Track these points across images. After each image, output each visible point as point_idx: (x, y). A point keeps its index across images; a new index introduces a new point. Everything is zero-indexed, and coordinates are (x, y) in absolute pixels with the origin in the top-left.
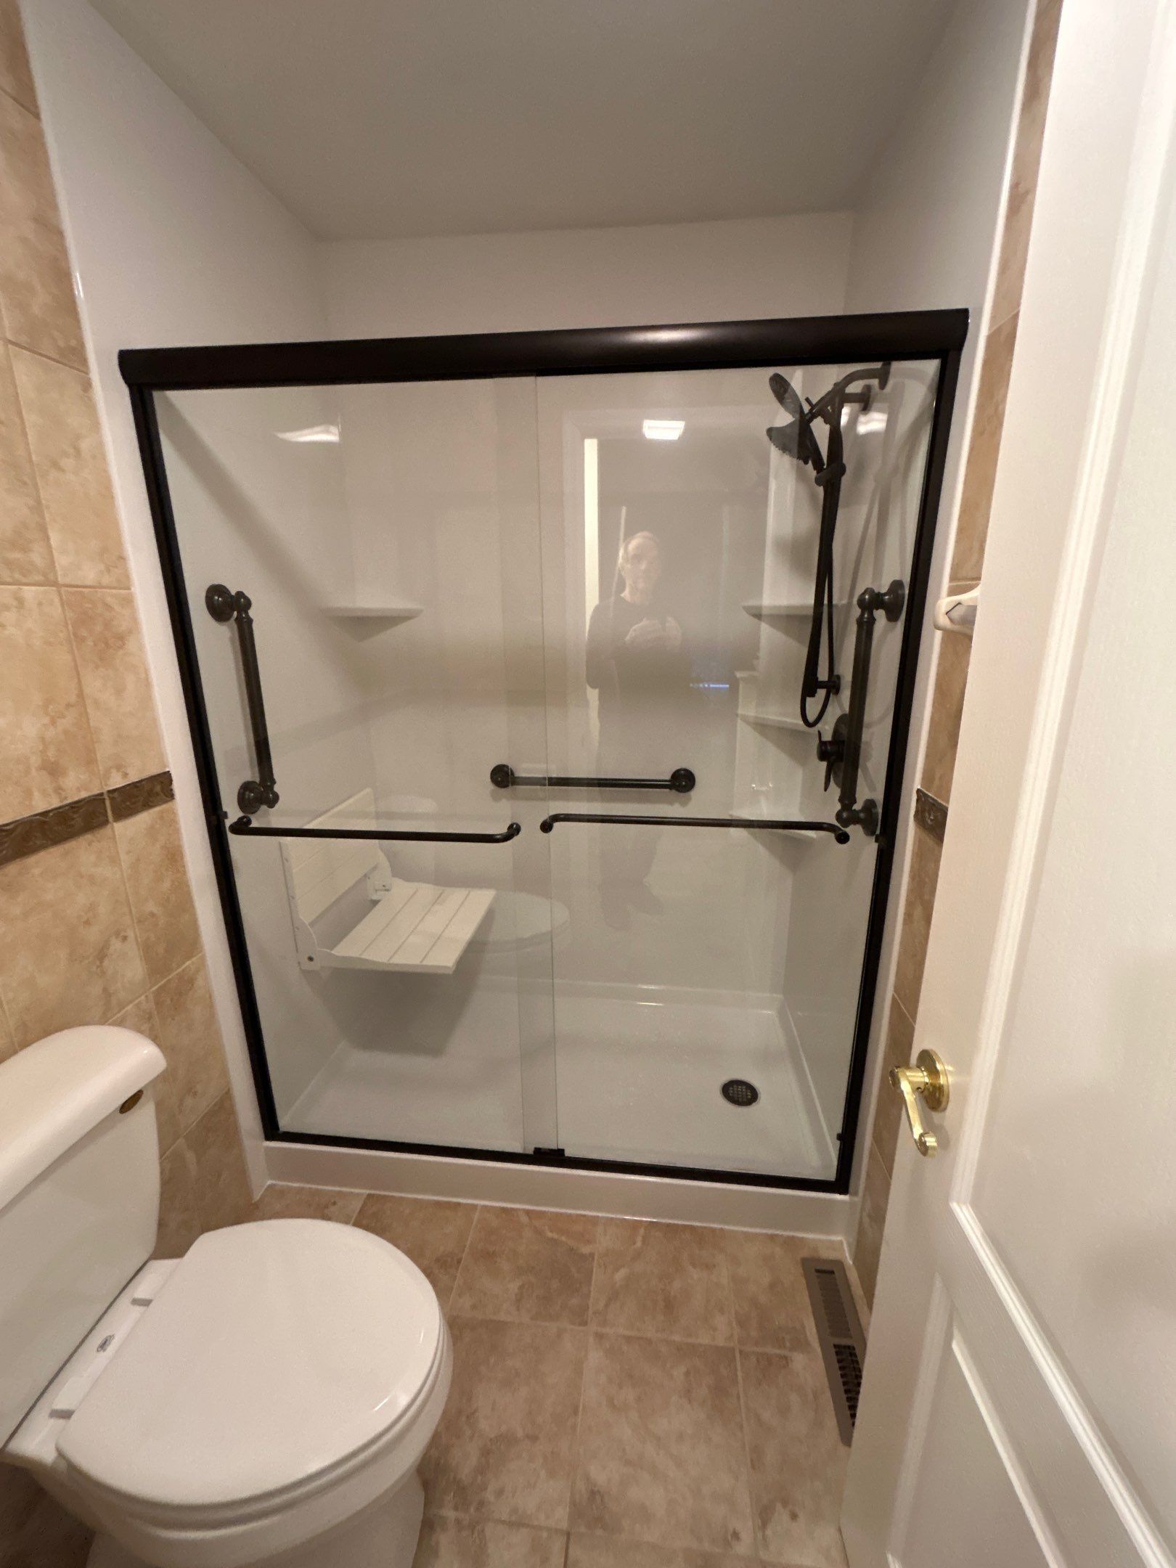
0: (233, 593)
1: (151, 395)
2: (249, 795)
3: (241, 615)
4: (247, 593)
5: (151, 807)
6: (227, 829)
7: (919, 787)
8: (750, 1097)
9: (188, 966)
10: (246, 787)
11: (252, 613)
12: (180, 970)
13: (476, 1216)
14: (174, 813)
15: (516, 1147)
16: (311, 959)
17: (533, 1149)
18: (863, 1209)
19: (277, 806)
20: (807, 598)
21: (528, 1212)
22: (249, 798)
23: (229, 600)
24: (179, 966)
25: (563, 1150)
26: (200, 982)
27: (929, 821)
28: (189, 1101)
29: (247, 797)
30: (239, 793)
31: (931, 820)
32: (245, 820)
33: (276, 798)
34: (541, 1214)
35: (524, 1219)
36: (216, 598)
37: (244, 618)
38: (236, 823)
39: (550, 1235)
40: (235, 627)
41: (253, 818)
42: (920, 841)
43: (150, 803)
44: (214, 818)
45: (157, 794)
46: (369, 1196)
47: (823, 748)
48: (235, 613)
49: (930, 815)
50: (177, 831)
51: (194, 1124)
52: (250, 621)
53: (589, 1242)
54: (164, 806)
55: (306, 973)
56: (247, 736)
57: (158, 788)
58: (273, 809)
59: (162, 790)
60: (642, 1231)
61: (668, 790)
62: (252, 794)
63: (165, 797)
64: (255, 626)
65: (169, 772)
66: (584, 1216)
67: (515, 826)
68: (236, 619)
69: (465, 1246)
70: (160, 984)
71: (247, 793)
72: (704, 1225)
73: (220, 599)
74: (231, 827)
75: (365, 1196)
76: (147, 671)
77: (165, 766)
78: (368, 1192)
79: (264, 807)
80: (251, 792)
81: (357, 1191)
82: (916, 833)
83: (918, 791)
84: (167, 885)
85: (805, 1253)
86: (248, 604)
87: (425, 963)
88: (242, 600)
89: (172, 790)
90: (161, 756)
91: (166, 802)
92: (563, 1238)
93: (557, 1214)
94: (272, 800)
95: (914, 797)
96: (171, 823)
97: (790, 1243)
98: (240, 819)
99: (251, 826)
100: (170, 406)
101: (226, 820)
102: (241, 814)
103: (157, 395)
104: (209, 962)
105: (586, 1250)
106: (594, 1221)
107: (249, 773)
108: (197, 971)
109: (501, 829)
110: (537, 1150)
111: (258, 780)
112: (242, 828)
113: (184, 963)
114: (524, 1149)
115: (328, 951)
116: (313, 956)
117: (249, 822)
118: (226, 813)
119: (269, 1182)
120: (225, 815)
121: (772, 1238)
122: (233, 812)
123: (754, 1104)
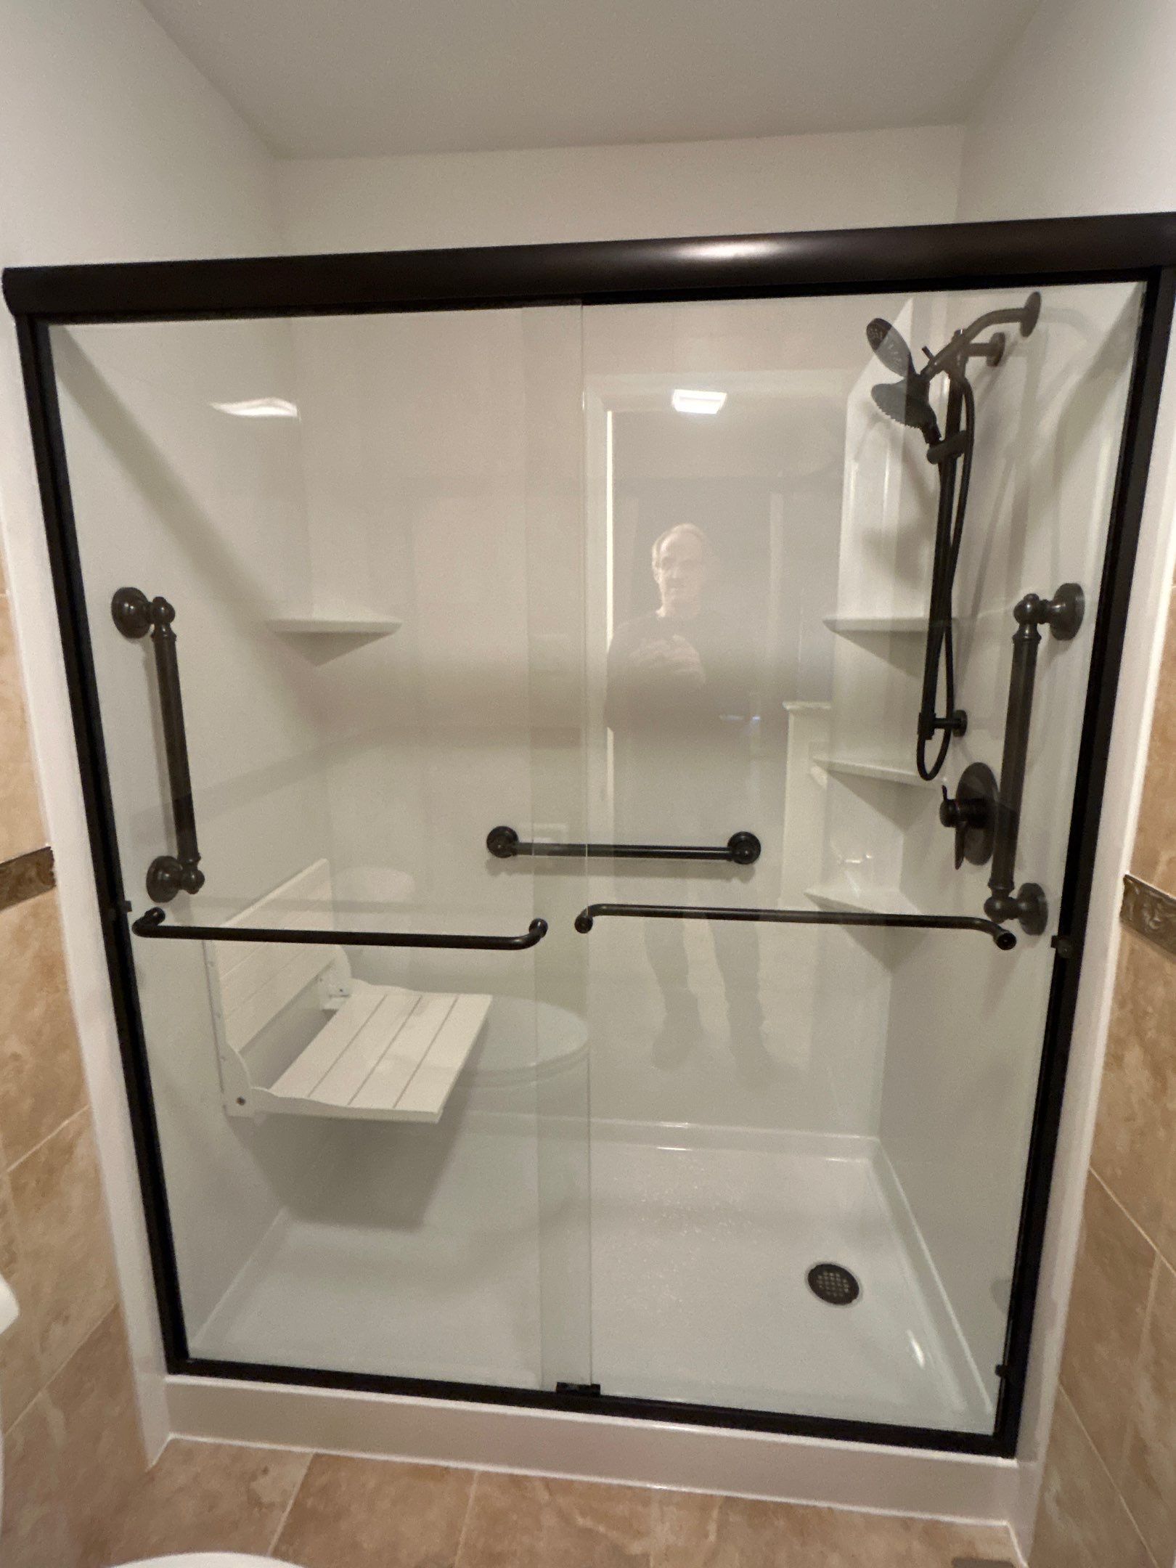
0: (150, 599)
1: (47, 332)
2: (163, 875)
3: (161, 629)
4: (169, 601)
5: (20, 899)
6: (130, 928)
7: (1128, 873)
8: (847, 1290)
9: (67, 1127)
10: (159, 865)
11: (174, 626)
12: (54, 1134)
13: (473, 1490)
14: (55, 908)
15: (528, 1381)
16: (241, 1101)
17: (555, 1385)
18: (1044, 1488)
19: (202, 891)
20: (918, 609)
21: (547, 1482)
22: (162, 880)
23: (144, 608)
24: (51, 1129)
25: (598, 1387)
26: (80, 1150)
27: (1151, 924)
28: (57, 1330)
29: (159, 878)
30: (149, 873)
31: (1156, 923)
32: (156, 914)
33: (200, 880)
34: (567, 1486)
35: (544, 1496)
36: (127, 605)
37: (165, 633)
38: (142, 920)
39: (580, 1521)
40: (151, 644)
41: (167, 908)
42: (1132, 951)
43: (19, 895)
44: (112, 912)
45: (31, 880)
46: (317, 1457)
47: (950, 809)
48: (152, 627)
49: (1153, 916)
50: (58, 932)
51: (64, 1365)
52: (172, 637)
53: (639, 1534)
54: (39, 898)
55: (232, 1120)
56: (163, 795)
57: (33, 873)
58: (196, 895)
59: (38, 874)
60: (715, 1513)
61: (725, 861)
62: (167, 875)
63: (42, 884)
64: (179, 645)
65: (50, 848)
66: (630, 1488)
67: (539, 924)
68: (153, 636)
69: (457, 1544)
70: (21, 1160)
71: (160, 873)
72: (804, 1502)
73: (132, 607)
74: (136, 924)
75: (309, 1459)
76: (23, 709)
77: (44, 840)
78: (315, 1450)
79: (183, 893)
80: (166, 871)
81: (297, 1449)
82: (1123, 937)
83: (1126, 878)
84: (38, 1011)
85: (957, 1551)
86: (171, 614)
87: (399, 1108)
88: (163, 609)
89: (52, 874)
90: (39, 826)
91: (41, 891)
92: (602, 1529)
93: (591, 1486)
94: (195, 883)
95: (1120, 888)
96: (50, 921)
97: (932, 1532)
98: (149, 913)
99: (163, 924)
100: (72, 347)
101: (129, 914)
102: (151, 905)
103: (55, 331)
104: (97, 1116)
105: (636, 1548)
106: (644, 1497)
107: (164, 846)
108: (79, 1134)
109: (520, 929)
110: (562, 1387)
111: (175, 854)
112: (152, 926)
113: (59, 1124)
114: (543, 1386)
115: (266, 1090)
116: (244, 1097)
117: (162, 916)
118: (129, 903)
119: (171, 1436)
120: (128, 907)
121: (907, 1524)
122: (139, 902)
123: (854, 1301)
